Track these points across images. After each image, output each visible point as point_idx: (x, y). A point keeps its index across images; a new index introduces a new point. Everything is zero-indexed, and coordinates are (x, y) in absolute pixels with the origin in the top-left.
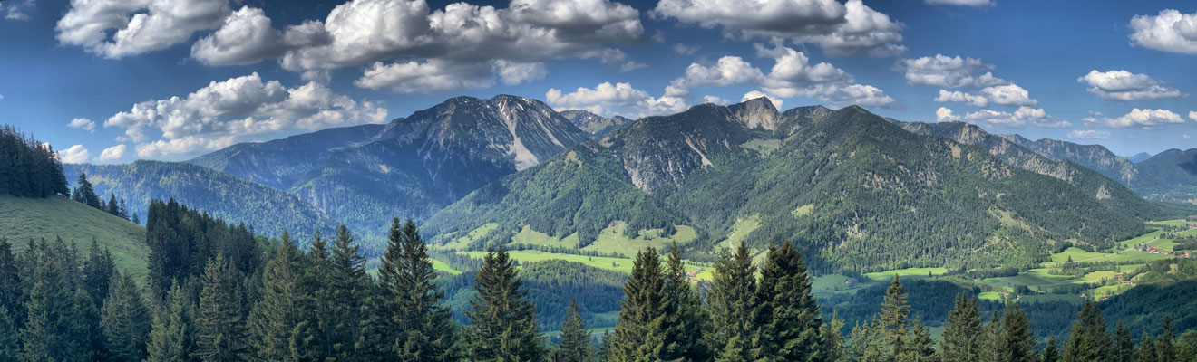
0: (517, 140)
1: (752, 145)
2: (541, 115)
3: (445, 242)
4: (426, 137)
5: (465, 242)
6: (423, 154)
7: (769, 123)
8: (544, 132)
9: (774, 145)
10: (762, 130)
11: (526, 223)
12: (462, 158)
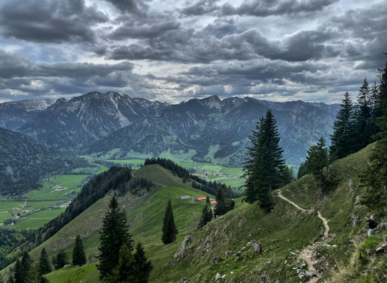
0: (119, 112)
1: (213, 115)
2: (128, 101)
3: (98, 156)
4: (79, 109)
5: (107, 156)
6: (79, 117)
7: (218, 106)
8: (130, 109)
9: (221, 115)
10: (216, 109)
11: (131, 148)
12: (97, 119)
